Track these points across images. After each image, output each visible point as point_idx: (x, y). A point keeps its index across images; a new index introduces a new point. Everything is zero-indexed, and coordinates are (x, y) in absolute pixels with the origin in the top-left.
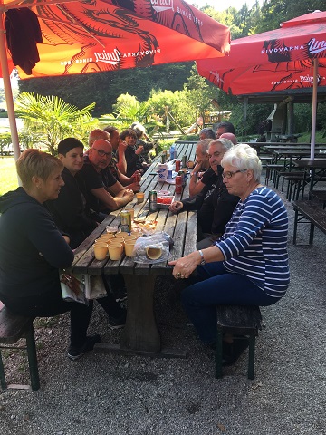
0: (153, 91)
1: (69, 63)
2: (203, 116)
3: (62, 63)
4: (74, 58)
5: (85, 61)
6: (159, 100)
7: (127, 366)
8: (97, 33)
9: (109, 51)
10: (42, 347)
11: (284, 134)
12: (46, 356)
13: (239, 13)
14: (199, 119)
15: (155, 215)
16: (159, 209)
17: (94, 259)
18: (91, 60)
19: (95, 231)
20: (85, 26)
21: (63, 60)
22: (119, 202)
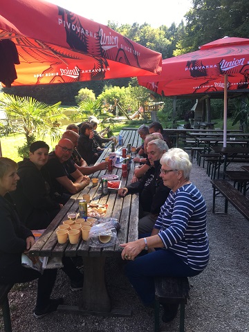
0: (106, 87)
1: (41, 75)
2: (144, 106)
3: (35, 76)
4: (44, 72)
5: (52, 74)
6: (110, 94)
7: (83, 324)
8: (62, 55)
9: (72, 68)
10: (15, 309)
11: (204, 121)
12: (18, 317)
13: (169, 30)
14: (140, 108)
15: (105, 198)
16: (109, 193)
17: (57, 243)
18: (57, 74)
19: (59, 214)
20: (53, 50)
21: (36, 73)
22: (78, 187)
